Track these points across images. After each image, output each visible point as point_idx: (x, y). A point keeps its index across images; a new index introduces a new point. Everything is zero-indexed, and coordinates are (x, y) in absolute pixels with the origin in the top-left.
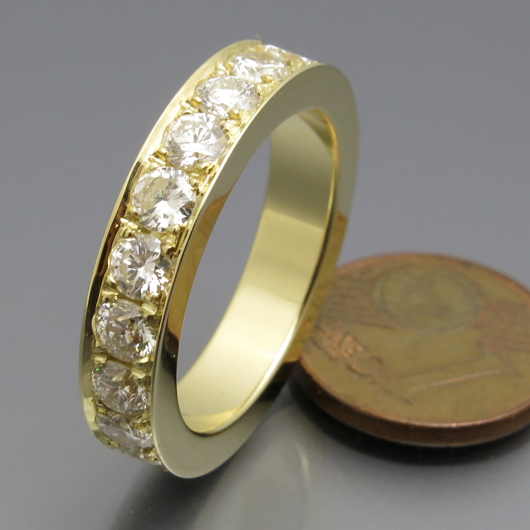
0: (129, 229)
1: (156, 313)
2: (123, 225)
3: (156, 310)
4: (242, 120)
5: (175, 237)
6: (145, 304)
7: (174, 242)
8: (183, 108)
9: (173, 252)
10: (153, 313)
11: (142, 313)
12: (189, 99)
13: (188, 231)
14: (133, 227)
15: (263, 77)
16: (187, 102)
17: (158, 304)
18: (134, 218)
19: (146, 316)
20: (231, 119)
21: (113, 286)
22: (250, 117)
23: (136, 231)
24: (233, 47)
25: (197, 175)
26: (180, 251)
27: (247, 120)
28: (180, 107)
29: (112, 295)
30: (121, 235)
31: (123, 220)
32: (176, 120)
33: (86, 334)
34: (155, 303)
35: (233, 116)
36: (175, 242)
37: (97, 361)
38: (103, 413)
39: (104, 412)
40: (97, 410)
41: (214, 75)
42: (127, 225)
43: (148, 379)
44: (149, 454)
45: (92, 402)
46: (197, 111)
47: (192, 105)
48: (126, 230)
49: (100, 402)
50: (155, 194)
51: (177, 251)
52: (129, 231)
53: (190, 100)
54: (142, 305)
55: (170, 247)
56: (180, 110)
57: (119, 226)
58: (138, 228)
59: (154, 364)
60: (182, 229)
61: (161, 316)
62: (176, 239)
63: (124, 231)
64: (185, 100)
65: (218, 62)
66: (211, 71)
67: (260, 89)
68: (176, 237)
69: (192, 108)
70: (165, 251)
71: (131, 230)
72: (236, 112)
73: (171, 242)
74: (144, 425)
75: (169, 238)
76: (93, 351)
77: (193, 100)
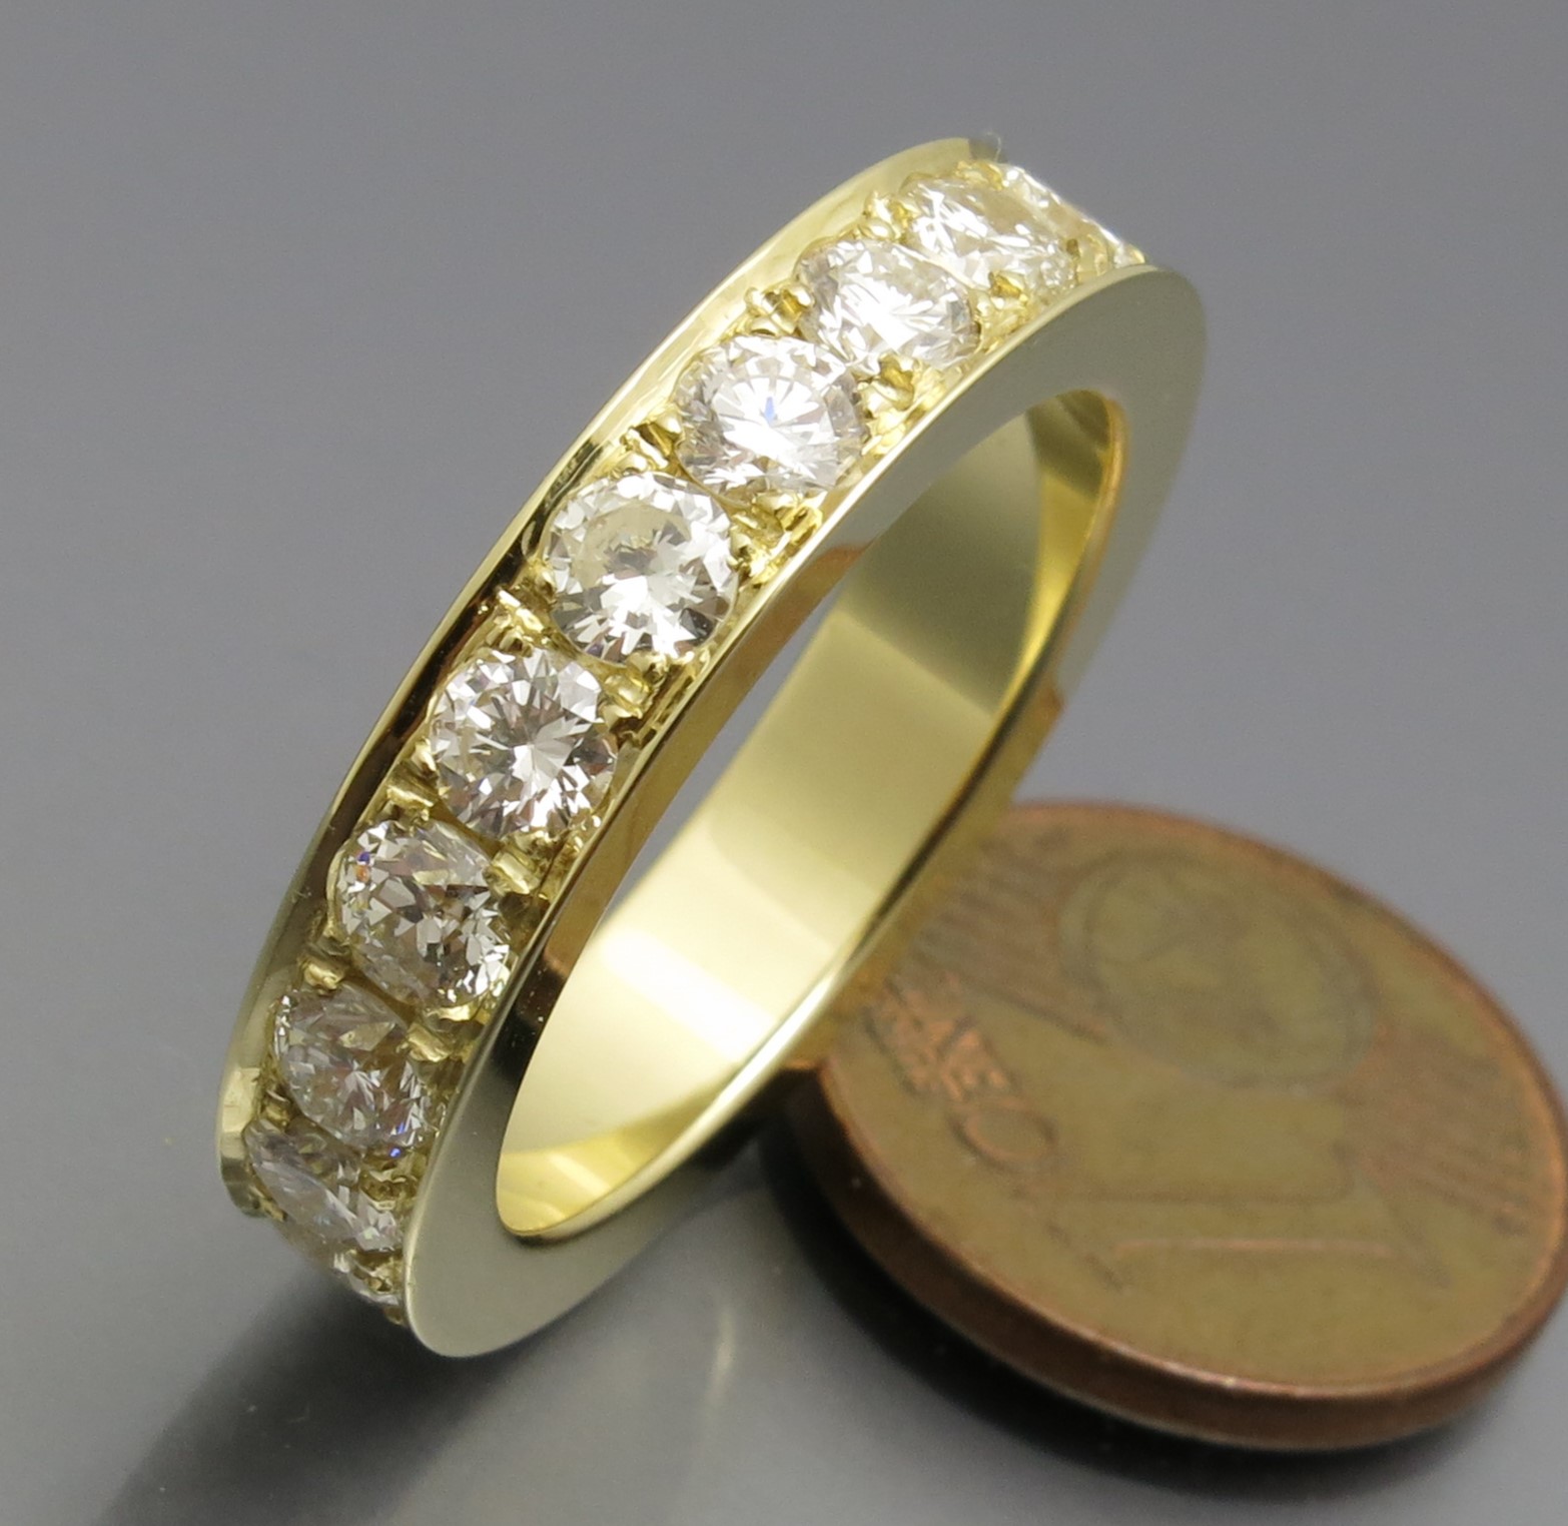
0: (519, 628)
1: (533, 891)
2: (503, 612)
3: (537, 882)
4: (916, 394)
5: (646, 689)
6: (506, 855)
7: (639, 702)
8: (753, 312)
9: (631, 732)
10: (525, 888)
11: (490, 880)
12: (774, 287)
13: (689, 681)
14: (528, 625)
15: (998, 276)
16: (769, 296)
17: (547, 866)
18: (540, 597)
19: (500, 890)
20: (886, 381)
21: (425, 779)
22: (940, 395)
23: (537, 637)
24: (921, 154)
25: (753, 524)
26: (653, 733)
27: (934, 398)
28: (742, 307)
29: (415, 802)
30: (490, 639)
31: (505, 598)
32: (724, 342)
33: (303, 890)
34: (536, 862)
35: (892, 373)
36: (644, 703)
37: (314, 977)
38: (277, 1124)
39: (282, 1121)
40: (263, 1108)
41: (858, 232)
42: (513, 615)
43: (450, 1068)
44: (373, 1269)
45: (255, 1084)
46: (790, 330)
47: (781, 312)
48: (509, 628)
49: (282, 1090)
50: (611, 541)
51: (643, 732)
52: (517, 634)
53: (777, 292)
54: (498, 855)
55: (625, 714)
56: (742, 316)
57: (491, 610)
58: (543, 630)
59: (483, 1033)
60: (675, 670)
61: (546, 904)
62: (649, 695)
63: (501, 631)
64: (762, 287)
65: (876, 194)
66: (850, 217)
67: (985, 313)
68: (650, 689)
69: (776, 318)
70: (609, 723)
71: (523, 632)
72: (906, 365)
73: (631, 700)
74: (389, 1190)
75: (631, 686)
76: (311, 944)
77: (787, 295)
